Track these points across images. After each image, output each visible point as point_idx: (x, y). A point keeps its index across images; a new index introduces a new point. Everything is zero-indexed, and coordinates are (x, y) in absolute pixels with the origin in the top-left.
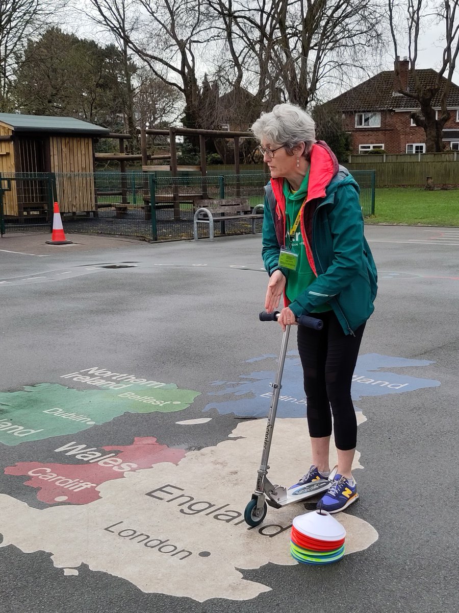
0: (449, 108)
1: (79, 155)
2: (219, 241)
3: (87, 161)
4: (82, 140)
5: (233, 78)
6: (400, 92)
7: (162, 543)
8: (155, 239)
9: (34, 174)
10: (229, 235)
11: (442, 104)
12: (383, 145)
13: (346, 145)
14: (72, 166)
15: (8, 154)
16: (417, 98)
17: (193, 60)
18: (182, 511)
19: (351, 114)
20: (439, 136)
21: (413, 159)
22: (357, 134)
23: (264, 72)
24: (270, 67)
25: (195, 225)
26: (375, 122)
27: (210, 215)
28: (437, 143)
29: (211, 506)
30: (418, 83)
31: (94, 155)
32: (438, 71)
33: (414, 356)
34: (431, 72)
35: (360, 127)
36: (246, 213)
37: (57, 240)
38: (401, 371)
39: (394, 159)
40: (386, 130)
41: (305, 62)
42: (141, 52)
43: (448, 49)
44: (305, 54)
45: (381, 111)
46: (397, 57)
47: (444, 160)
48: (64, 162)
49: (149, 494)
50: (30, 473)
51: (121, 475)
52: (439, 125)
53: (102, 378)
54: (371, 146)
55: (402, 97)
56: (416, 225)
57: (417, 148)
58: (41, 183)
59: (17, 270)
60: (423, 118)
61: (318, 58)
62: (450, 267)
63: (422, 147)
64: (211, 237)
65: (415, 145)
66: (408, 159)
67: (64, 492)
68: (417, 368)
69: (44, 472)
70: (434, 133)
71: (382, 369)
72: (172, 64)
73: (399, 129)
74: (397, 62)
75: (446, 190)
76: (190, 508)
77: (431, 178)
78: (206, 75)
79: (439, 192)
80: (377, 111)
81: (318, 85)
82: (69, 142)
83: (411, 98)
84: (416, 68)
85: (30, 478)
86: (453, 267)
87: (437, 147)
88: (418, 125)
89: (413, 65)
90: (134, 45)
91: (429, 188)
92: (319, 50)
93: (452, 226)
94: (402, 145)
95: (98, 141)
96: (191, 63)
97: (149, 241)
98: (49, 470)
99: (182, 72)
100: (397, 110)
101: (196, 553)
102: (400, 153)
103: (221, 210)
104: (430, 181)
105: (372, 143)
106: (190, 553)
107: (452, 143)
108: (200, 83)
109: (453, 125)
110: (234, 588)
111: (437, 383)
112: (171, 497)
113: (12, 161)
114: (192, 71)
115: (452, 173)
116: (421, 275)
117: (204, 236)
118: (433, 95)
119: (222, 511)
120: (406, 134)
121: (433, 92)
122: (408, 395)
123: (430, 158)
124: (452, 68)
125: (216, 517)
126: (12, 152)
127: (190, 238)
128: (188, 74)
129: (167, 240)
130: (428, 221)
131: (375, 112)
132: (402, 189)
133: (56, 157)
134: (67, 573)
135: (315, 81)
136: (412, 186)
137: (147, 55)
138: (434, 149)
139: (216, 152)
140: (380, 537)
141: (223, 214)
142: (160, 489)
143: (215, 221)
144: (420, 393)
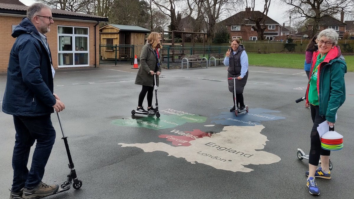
0: (266, 25)
1: (140, 39)
2: (190, 69)
3: (143, 41)
4: (142, 34)
5: (189, 13)
6: (248, 19)
7: (216, 157)
8: (169, 68)
9: (124, 45)
10: (193, 67)
11: (264, 23)
12: (241, 37)
13: (228, 37)
14: (138, 42)
15: (117, 38)
16: (255, 21)
17: (175, 7)
18: (218, 149)
19: (230, 26)
20: (262, 34)
21: (253, 42)
22: (231, 33)
23: (199, 11)
24: (202, 10)
25: (182, 64)
26: (238, 28)
27: (188, 60)
28: (262, 37)
29: (226, 149)
30: (255, 16)
31: (145, 39)
32: (262, 12)
33: (274, 109)
34: (259, 12)
35: (233, 30)
36: (199, 60)
37: (135, 68)
38: (271, 114)
39: (246, 42)
40: (242, 32)
41: (215, 8)
42: (157, 4)
43: (266, 5)
44: (215, 5)
45: (240, 25)
46: (247, 7)
47: (265, 43)
48: (135, 41)
49: (206, 145)
50: (167, 137)
51: (194, 139)
52: (262, 31)
53: (173, 112)
54: (237, 37)
55: (248, 20)
56: (259, 66)
57: (254, 38)
58: (126, 48)
59: (126, 77)
60: (256, 28)
61: (219, 7)
62: (276, 81)
63: (255, 38)
64: (188, 68)
65: (253, 37)
66: (251, 42)
67: (180, 143)
68: (276, 113)
69: (171, 137)
70: (261, 33)
71: (264, 113)
72: (168, 8)
73: (247, 31)
74: (247, 9)
75: (266, 53)
76: (220, 148)
77: (260, 49)
78: (178, 12)
79: (263, 54)
80: (239, 25)
81: (219, 16)
82: (137, 35)
83: (252, 21)
84: (254, 11)
85: (167, 139)
86: (277, 81)
87: (261, 38)
88: (255, 30)
89: (253, 9)
90: (155, 2)
91: (259, 53)
92: (220, 4)
93: (272, 67)
94: (248, 37)
95: (146, 34)
96: (174, 8)
97: (166, 69)
98: (172, 137)
99: (171, 11)
100: (246, 25)
101: (227, 160)
102: (247, 40)
103: (191, 59)
104: (260, 50)
105: (237, 36)
106: (226, 160)
107: (266, 37)
108: (176, 15)
109: (267, 30)
110: (243, 169)
111: (285, 118)
112: (213, 146)
113: (118, 40)
114: (174, 10)
115: (267, 47)
116: (267, 83)
117: (185, 68)
118: (260, 20)
119: (230, 150)
120: (250, 33)
121: (260, 19)
122: (276, 121)
123: (259, 42)
124: (267, 11)
125: (229, 151)
126: (118, 38)
127: (180, 68)
128: (172, 11)
129: (172, 69)
130: (263, 65)
131: (238, 25)
132: (249, 53)
133: (133, 39)
134: (192, 163)
135: (218, 14)
136: (253, 52)
137: (159, 5)
138: (261, 39)
139: (181, 38)
140: (281, 159)
141: (191, 60)
142: (208, 143)
143: (189, 63)
144: (280, 120)
